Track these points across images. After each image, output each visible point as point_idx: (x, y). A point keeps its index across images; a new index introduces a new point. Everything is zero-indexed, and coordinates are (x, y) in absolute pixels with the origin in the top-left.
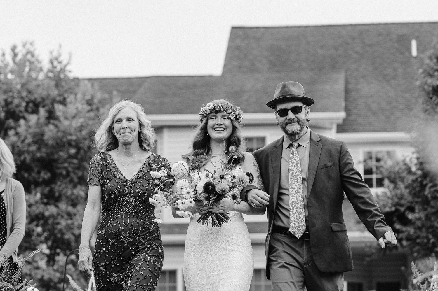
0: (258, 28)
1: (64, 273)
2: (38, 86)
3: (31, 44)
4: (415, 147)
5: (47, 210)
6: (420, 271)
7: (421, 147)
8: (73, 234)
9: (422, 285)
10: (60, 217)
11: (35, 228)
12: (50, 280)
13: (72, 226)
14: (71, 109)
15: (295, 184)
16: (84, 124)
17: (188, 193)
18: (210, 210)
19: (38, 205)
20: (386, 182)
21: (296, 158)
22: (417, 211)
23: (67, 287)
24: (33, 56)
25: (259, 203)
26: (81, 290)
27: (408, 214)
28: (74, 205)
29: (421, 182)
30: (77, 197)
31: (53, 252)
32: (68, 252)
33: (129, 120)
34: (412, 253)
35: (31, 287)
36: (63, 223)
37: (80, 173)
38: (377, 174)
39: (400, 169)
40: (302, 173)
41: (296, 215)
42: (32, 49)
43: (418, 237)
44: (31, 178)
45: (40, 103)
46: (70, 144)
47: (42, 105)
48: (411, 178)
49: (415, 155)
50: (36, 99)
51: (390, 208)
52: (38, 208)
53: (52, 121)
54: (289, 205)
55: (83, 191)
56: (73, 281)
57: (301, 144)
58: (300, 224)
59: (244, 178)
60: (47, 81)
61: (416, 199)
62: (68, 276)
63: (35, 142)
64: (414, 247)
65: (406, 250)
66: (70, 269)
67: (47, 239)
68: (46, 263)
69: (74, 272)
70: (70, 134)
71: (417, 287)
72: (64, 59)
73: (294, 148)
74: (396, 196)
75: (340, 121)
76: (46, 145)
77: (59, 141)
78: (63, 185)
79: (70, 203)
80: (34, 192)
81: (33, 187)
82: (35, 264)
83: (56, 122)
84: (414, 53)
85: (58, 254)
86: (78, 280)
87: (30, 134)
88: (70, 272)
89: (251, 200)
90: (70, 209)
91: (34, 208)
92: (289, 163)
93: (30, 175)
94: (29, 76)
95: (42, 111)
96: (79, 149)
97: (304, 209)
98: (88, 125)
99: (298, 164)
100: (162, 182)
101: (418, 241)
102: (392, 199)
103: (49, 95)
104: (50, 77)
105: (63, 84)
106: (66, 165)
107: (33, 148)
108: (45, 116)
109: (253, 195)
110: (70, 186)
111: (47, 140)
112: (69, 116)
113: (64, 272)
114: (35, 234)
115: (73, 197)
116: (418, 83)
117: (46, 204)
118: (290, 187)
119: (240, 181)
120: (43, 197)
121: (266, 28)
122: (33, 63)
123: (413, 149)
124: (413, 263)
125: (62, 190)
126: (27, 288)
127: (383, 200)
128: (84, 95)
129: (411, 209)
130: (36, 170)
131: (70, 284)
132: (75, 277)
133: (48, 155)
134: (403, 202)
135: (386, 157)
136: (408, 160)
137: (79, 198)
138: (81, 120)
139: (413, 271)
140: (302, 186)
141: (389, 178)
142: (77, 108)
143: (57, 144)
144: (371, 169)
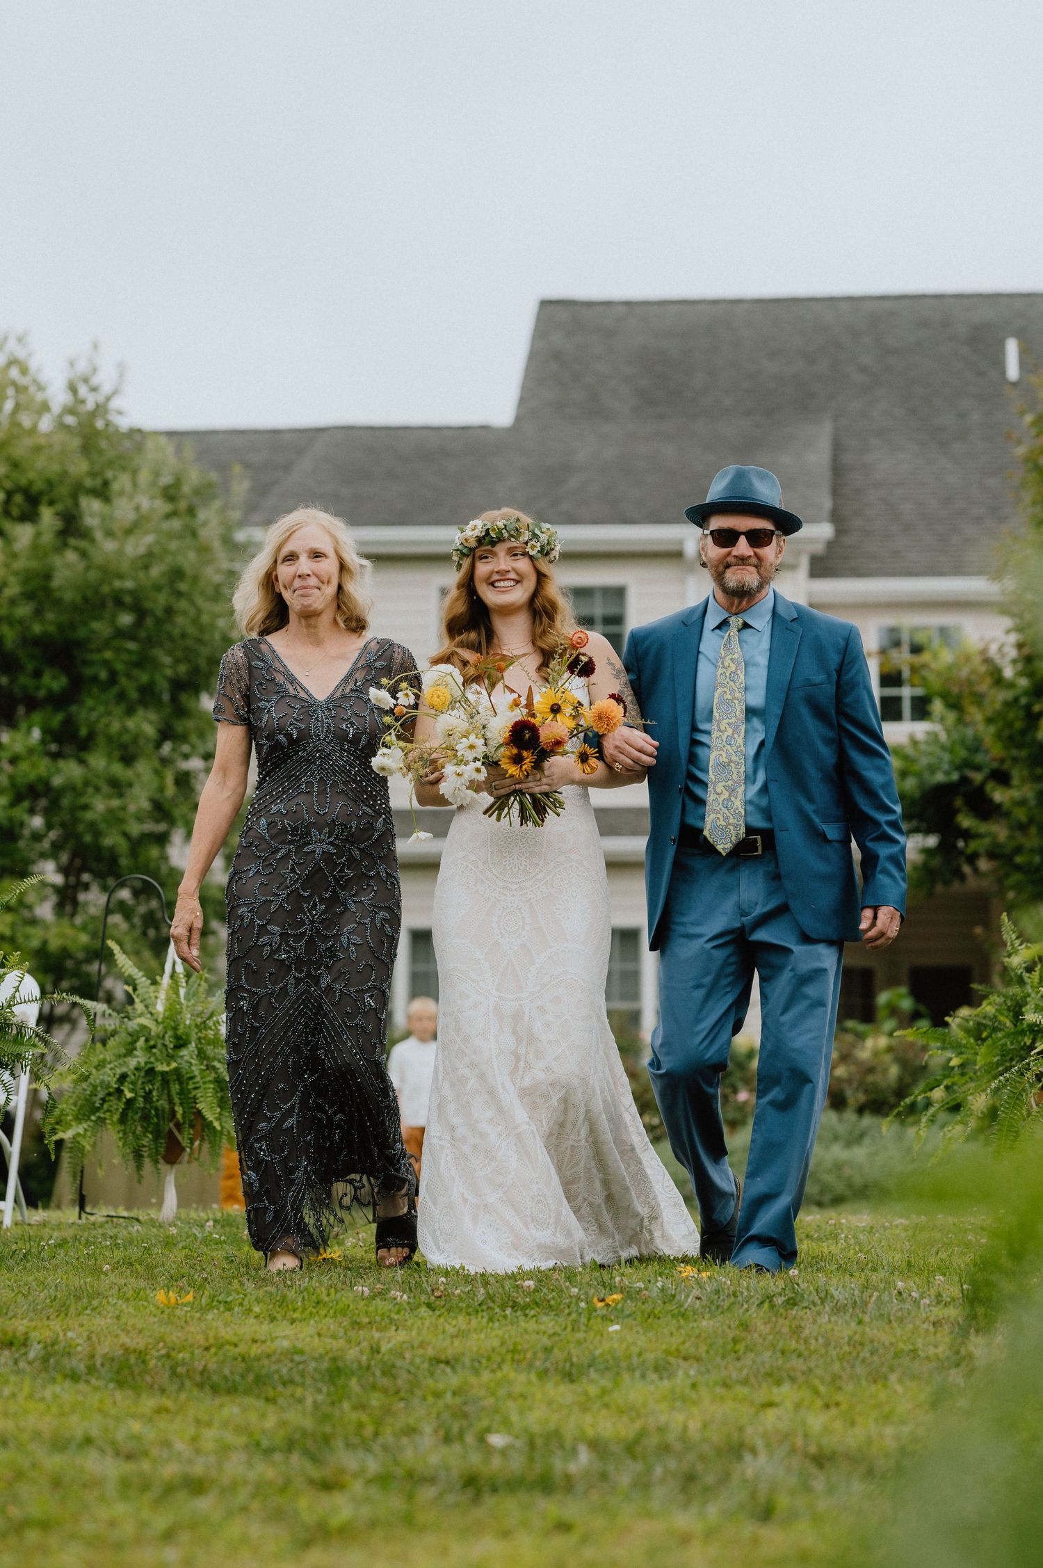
0: (608, 304)
1: (101, 934)
2: (38, 449)
3: (20, 340)
4: (1012, 615)
5: (58, 771)
6: (1023, 938)
7: (1028, 616)
8: (126, 835)
9: (1028, 975)
10: (90, 790)
11: (25, 817)
12: (65, 953)
13: (121, 814)
14: (123, 511)
15: (727, 721)
16: (156, 550)
17: (472, 747)
18: (518, 787)
19: (35, 758)
20: (937, 706)
21: (736, 656)
22: (1015, 781)
23: (108, 973)
24: (24, 371)
25: (631, 762)
26: (144, 979)
27: (993, 790)
28: (128, 759)
29: (1028, 708)
30: (135, 739)
31: (72, 879)
32: (111, 882)
33: (316, 555)
34: (1002, 891)
35: (17, 972)
36: (99, 806)
37: (144, 678)
38: (913, 686)
39: (973, 672)
40: (748, 694)
41: (723, 797)
42: (21, 354)
43: (1019, 850)
44: (17, 691)
45: (41, 493)
46: (119, 602)
47: (45, 498)
48: (1002, 696)
49: (1013, 638)
50: (31, 483)
51: (947, 773)
52: (34, 766)
53: (72, 541)
54: (707, 772)
55: (151, 723)
56: (124, 956)
57: (750, 622)
58: (731, 821)
59: (612, 711)
60: (60, 438)
61: (1014, 752)
62: (111, 944)
63: (29, 596)
64: (1007, 875)
65: (986, 884)
66: (116, 925)
67: (56, 848)
68: (54, 909)
69: (126, 933)
70: (120, 576)
71: (1015, 979)
72: (105, 379)
73: (733, 631)
74: (962, 742)
75: (819, 548)
76: (58, 602)
77: (89, 594)
78: (101, 709)
79: (117, 753)
80: (24, 725)
81: (21, 710)
82: (26, 913)
83: (83, 544)
84: (1013, 370)
85: (86, 887)
86: (135, 954)
87: (16, 574)
88: (115, 933)
89: (611, 755)
90: (117, 769)
91: (24, 766)
92: (716, 667)
93: (13, 681)
94: (15, 424)
95: (47, 516)
96: (141, 613)
97: (745, 783)
98: (166, 551)
99: (739, 672)
100: (397, 720)
101: (1019, 859)
102: (951, 751)
103: (64, 474)
104: (67, 428)
105: (103, 444)
106: (108, 655)
107: (24, 610)
108: (56, 528)
109: (618, 743)
110: (118, 710)
111: (60, 588)
112: (115, 527)
113: (101, 932)
114: (26, 832)
115: (126, 738)
116: (1021, 451)
117: (55, 756)
118: (715, 727)
119: (600, 718)
120: (49, 738)
121: (628, 304)
122: (26, 388)
123: (1007, 622)
124: (1004, 916)
125: (98, 721)
126: (5, 974)
127: (930, 754)
128: (157, 474)
129: (1002, 778)
130: (30, 667)
131: (116, 965)
132: (128, 946)
133: (61, 628)
134: (979, 758)
135: (936, 642)
136: (993, 649)
137: (142, 742)
138: (149, 539)
139: (1005, 937)
140: (743, 728)
141: (945, 696)
142: (137, 508)
143: (86, 600)
144: (899, 673)
